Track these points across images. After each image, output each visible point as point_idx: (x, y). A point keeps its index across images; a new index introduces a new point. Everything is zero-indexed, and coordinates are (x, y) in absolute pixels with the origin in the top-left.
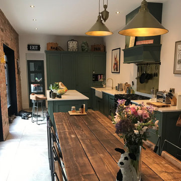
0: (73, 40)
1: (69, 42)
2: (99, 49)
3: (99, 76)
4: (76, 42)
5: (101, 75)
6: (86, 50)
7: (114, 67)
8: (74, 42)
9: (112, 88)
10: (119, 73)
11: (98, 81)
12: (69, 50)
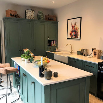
0: (30, 9)
1: (27, 11)
2: (52, 19)
3: (52, 41)
4: (34, 12)
5: (53, 40)
6: (42, 19)
7: (71, 34)
8: (31, 11)
9: (71, 52)
10: (80, 39)
11: (51, 45)
12: (27, 18)
